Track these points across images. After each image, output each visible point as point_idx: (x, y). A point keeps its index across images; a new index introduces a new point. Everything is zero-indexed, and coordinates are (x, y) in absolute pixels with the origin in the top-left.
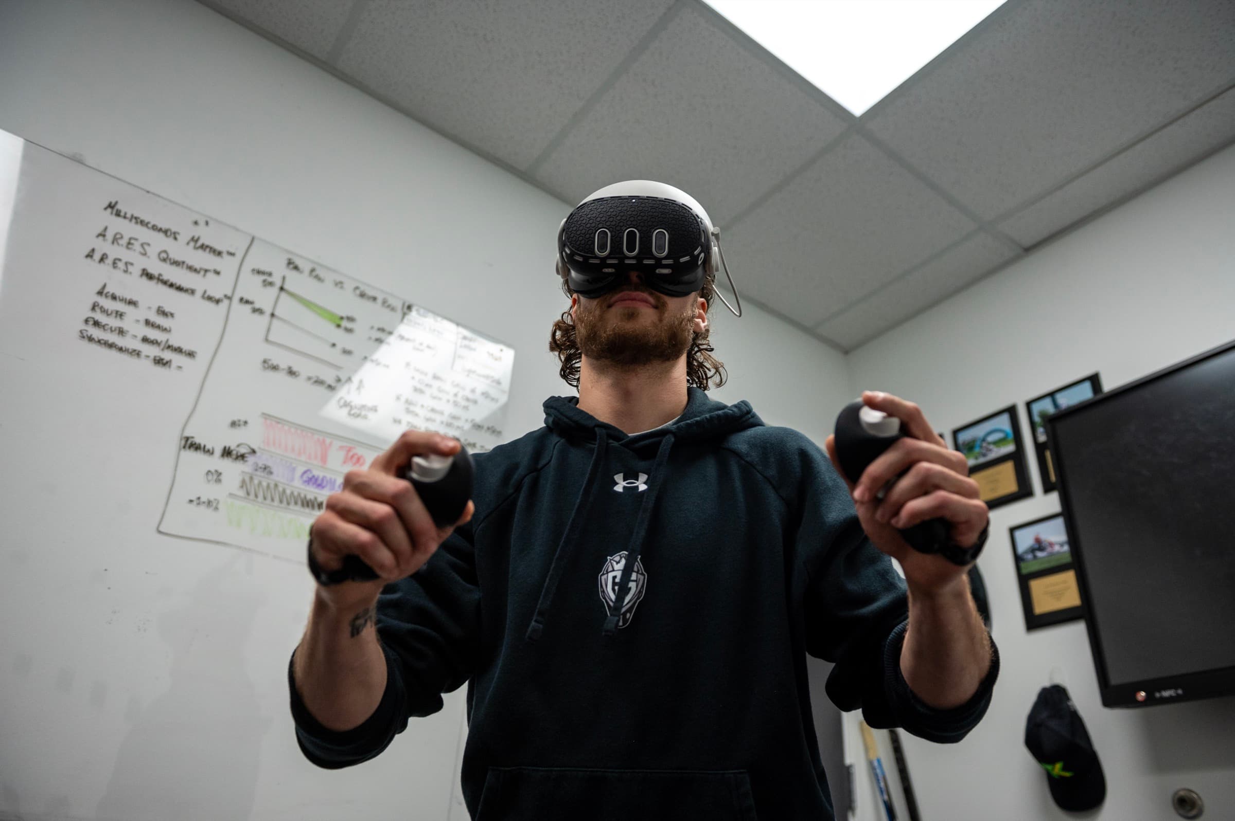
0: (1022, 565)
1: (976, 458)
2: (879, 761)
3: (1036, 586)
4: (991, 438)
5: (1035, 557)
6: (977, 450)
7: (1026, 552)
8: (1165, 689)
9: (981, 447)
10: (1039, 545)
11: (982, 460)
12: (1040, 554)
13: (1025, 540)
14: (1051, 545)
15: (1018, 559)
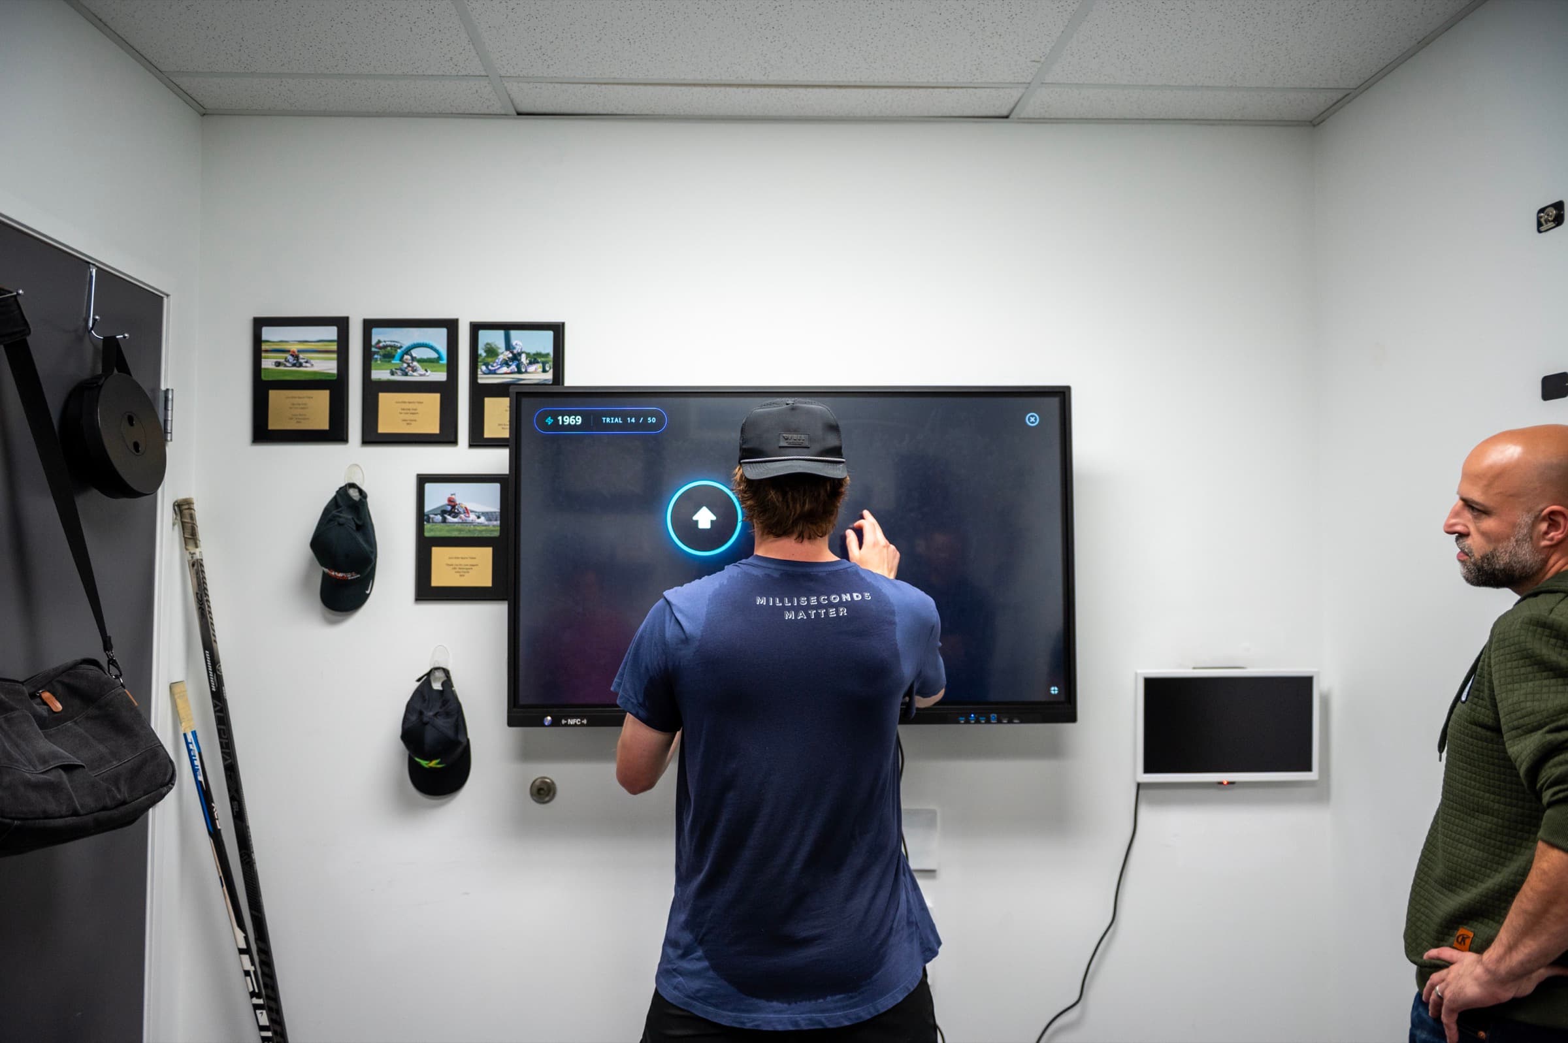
0: (427, 526)
1: (392, 373)
2: (194, 734)
3: (439, 555)
4: (417, 353)
5: (444, 521)
6: (396, 361)
7: (435, 513)
8: (572, 717)
9: (401, 359)
10: (452, 509)
11: (399, 377)
12: (449, 518)
13: (437, 496)
14: (467, 511)
15: (422, 517)
